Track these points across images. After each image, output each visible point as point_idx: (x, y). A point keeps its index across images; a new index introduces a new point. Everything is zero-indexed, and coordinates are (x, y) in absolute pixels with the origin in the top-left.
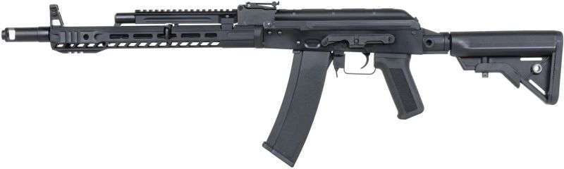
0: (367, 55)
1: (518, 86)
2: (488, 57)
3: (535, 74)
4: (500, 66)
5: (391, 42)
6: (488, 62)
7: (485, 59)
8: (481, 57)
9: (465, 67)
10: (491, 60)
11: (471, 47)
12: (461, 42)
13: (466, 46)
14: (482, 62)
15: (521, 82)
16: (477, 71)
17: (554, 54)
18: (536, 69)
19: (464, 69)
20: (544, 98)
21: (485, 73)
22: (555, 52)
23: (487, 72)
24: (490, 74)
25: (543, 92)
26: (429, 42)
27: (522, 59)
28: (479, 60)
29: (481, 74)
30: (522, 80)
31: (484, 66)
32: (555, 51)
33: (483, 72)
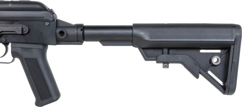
0: (6, 44)
1: (197, 77)
2: (169, 49)
3: (213, 65)
4: (180, 57)
5: (25, 33)
6: (168, 53)
7: (166, 50)
8: (161, 48)
9: (147, 58)
10: (171, 51)
11: (151, 39)
12: (141, 33)
13: (147, 38)
14: (163, 53)
15: (200, 73)
16: (158, 62)
17: (232, 47)
18: (215, 60)
19: (146, 60)
20: (222, 89)
21: (166, 64)
22: (234, 45)
23: (168, 63)
24: (170, 65)
25: (221, 83)
26: (62, 33)
27: (202, 51)
28: (160, 52)
29: (162, 64)
30: (201, 71)
31: (165, 57)
32: (234, 43)
33: (164, 63)
